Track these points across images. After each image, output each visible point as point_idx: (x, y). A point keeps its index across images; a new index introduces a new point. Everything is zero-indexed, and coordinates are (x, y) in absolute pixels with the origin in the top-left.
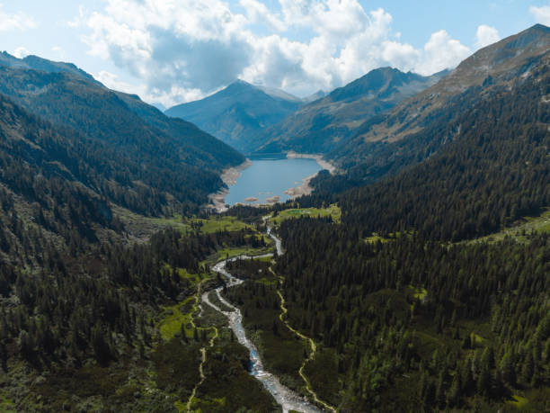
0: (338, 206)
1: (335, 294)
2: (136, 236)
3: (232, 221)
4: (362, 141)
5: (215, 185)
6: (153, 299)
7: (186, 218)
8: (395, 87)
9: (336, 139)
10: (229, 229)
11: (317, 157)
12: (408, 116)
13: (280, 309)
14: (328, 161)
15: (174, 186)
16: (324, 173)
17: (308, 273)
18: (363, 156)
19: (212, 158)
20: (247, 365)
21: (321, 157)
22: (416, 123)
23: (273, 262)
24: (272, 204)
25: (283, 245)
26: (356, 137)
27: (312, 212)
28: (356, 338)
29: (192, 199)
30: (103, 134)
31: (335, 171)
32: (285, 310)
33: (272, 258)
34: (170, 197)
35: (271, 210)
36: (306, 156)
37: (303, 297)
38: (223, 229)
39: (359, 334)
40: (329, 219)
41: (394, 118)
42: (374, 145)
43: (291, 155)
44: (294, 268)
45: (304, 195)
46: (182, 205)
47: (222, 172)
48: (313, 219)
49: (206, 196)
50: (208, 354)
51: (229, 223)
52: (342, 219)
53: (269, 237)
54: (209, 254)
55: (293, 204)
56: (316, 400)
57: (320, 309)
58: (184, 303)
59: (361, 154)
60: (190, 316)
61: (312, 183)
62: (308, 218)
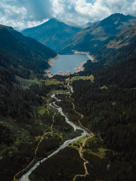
0: (93, 76)
1: (89, 103)
2: (24, 86)
3: (55, 81)
4: (105, 47)
5: (47, 66)
6: (35, 105)
7: (39, 80)
8: (121, 22)
9: (95, 46)
10: (55, 84)
11: (87, 53)
12: (125, 37)
13: (73, 107)
14: (91, 55)
15: (32, 67)
16: (89, 61)
17: (81, 98)
18: (106, 54)
19: (44, 54)
20: (65, 120)
21: (89, 53)
22: (127, 40)
23: (70, 95)
24: (69, 74)
25: (73, 89)
26: (103, 45)
27: (83, 78)
28: (93, 113)
29: (39, 72)
30: (4, 46)
31: (93, 60)
32: (74, 108)
33: (70, 93)
34: (32, 72)
35: (68, 77)
36: (82, 53)
37: (79, 104)
38: (52, 84)
39: (94, 112)
40: (89, 81)
41: (119, 38)
42: (110, 50)
43: (76, 52)
44: (77, 97)
45: (81, 71)
46: (36, 75)
47: (48, 61)
48: (84, 80)
49: (44, 71)
50: (55, 117)
51: (54, 81)
52: (94, 80)
53: (68, 87)
54: (49, 92)
55: (77, 75)
56: (82, 127)
57: (84, 107)
58: (44, 106)
59: (104, 53)
60: (47, 109)
61: (84, 66)
62: (82, 80)
